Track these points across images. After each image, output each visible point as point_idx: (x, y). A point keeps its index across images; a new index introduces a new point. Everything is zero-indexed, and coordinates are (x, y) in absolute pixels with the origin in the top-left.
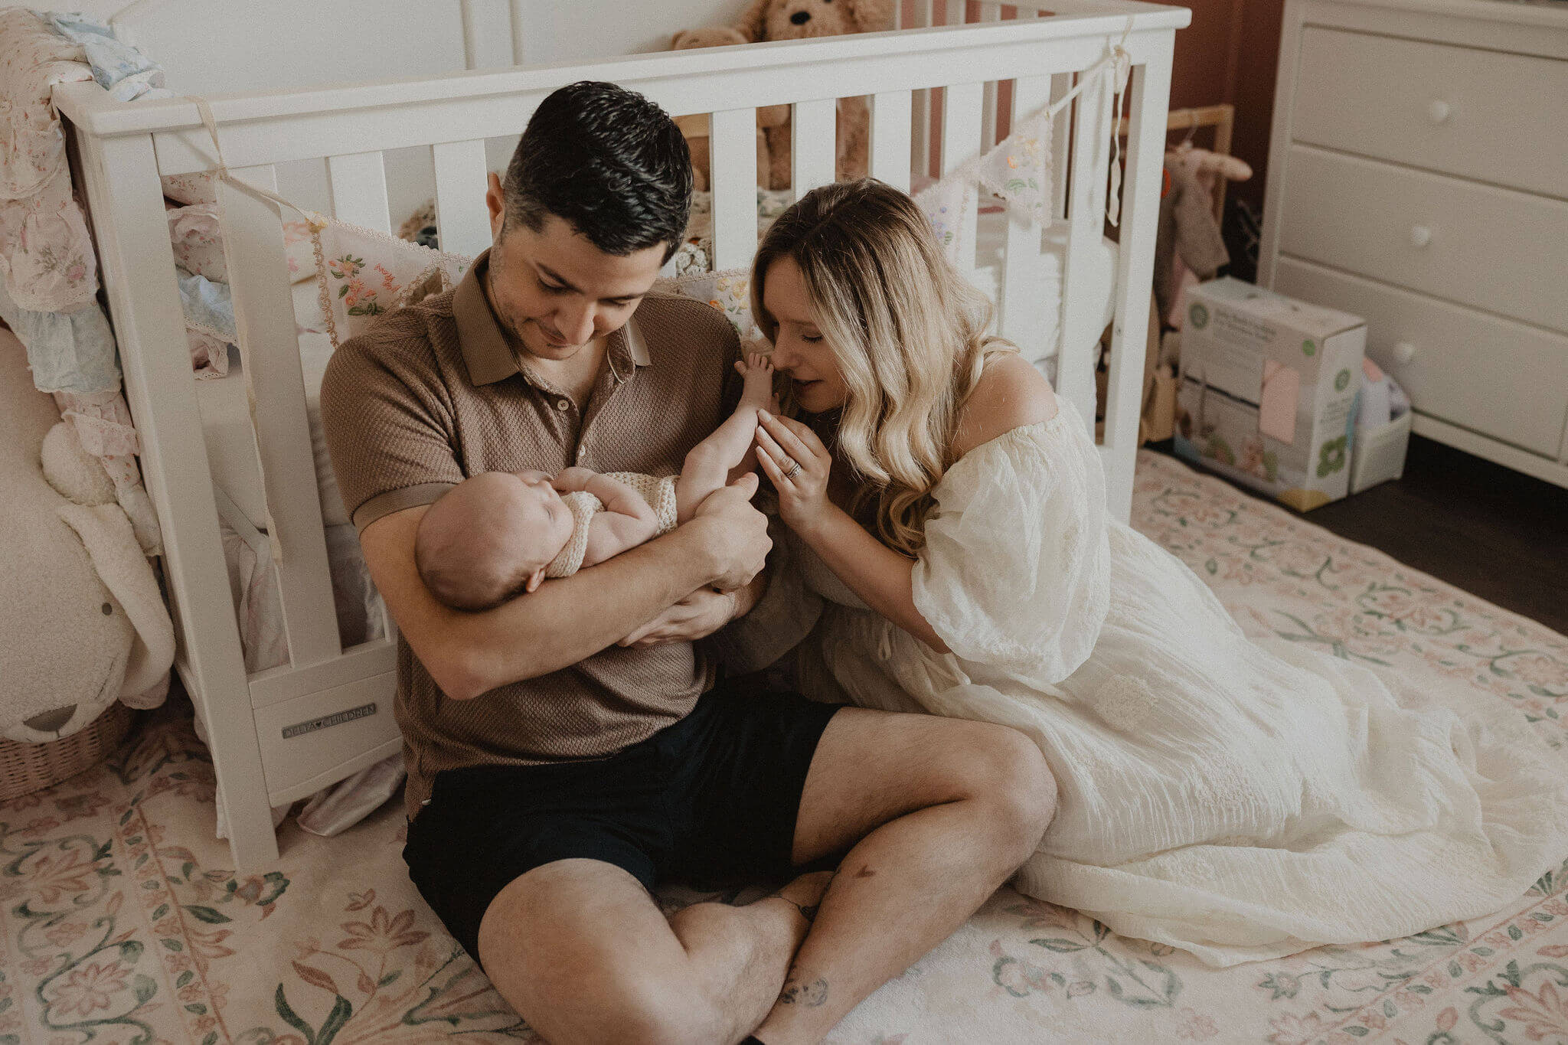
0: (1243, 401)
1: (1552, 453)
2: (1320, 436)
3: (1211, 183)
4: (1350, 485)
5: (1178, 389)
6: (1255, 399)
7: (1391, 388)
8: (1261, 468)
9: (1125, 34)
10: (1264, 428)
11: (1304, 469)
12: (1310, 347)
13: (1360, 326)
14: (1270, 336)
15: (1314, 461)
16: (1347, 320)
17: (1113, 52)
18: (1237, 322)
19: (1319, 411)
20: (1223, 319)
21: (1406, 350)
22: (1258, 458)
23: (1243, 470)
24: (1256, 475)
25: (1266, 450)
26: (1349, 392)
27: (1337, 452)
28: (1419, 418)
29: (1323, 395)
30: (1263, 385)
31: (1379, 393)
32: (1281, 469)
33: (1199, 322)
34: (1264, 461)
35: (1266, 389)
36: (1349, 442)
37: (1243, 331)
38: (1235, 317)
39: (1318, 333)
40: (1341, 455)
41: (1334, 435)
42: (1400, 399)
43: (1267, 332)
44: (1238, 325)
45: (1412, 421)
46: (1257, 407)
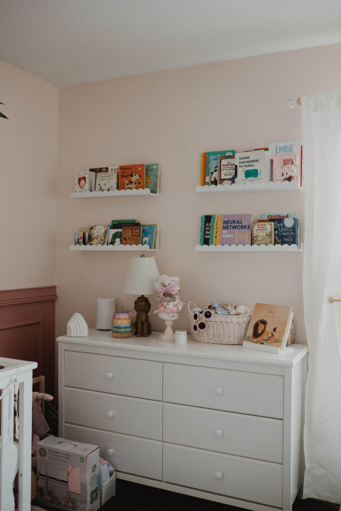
0: (62, 481)
1: (161, 479)
2: (89, 490)
3: (40, 402)
4: (101, 503)
5: (37, 479)
6: (66, 480)
7: (108, 465)
8: (70, 505)
9: (17, 374)
10: (70, 490)
11: (86, 503)
12: (82, 459)
13: (97, 448)
14: (68, 457)
15: (89, 499)
16: (93, 447)
17: (13, 381)
18: (56, 453)
19: (88, 481)
20: (51, 453)
21: (111, 451)
22: (69, 501)
23: (64, 506)
24: (69, 507)
25: (72, 498)
26: (97, 472)
27: (96, 493)
28: (118, 473)
29: (89, 475)
30: (68, 474)
31: (105, 469)
32: (78, 504)
33: (43, 454)
34: (71, 502)
35: (69, 475)
36: (99, 489)
37: (59, 456)
38: (55, 452)
39: (84, 454)
40: (97, 494)
41: (94, 488)
42: (111, 468)
43: (67, 455)
44: (57, 454)
45: (116, 475)
46: (67, 482)
